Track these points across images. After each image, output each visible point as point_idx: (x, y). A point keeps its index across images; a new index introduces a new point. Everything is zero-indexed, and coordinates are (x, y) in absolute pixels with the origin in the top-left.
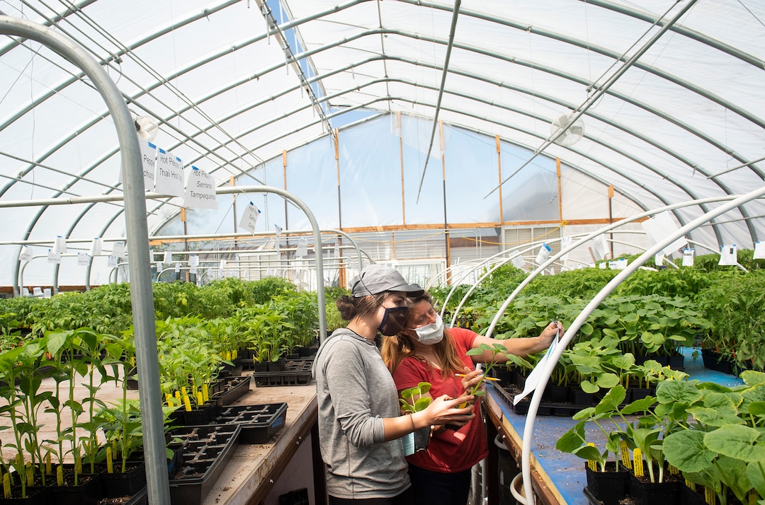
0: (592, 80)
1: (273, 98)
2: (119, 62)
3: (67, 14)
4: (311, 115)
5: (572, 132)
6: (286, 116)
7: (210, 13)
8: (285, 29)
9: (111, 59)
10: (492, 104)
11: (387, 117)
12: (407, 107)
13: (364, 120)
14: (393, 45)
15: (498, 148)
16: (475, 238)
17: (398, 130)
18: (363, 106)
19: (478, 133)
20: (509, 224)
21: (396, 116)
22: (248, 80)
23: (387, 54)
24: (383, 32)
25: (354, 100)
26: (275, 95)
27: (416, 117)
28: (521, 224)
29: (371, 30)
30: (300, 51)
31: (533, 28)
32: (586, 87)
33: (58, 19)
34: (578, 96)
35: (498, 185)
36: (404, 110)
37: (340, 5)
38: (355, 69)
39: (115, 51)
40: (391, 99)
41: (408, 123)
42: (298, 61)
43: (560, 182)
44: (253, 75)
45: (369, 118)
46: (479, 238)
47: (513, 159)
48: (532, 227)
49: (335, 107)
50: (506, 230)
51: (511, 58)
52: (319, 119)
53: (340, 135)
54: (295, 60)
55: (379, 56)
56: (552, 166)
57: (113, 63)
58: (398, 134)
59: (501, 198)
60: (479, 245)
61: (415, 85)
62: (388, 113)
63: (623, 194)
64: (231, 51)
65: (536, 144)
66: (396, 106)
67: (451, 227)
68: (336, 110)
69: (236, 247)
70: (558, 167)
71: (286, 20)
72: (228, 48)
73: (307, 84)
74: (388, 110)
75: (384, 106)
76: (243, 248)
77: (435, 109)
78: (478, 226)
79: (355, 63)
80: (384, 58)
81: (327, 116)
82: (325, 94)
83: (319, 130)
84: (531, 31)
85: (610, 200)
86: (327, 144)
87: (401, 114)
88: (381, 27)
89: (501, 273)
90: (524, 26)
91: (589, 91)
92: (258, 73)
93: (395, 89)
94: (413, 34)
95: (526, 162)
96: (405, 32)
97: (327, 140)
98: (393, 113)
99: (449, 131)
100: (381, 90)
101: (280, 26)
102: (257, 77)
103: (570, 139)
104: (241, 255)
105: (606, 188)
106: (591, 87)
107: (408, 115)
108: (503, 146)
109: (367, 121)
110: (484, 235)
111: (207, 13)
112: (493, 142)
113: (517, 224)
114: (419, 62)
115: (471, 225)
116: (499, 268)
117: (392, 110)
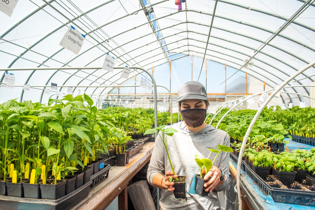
0: (256, 49)
1: (151, 51)
2: (108, 42)
3: (81, 16)
4: (163, 56)
5: (250, 65)
6: (155, 56)
7: (136, 28)
8: (157, 31)
9: (106, 41)
10: (223, 54)
11: (188, 57)
12: (195, 54)
13: (180, 57)
14: (190, 35)
15: (225, 68)
16: (216, 98)
17: (191, 61)
18: (180, 53)
19: (219, 63)
20: (228, 94)
21: (191, 56)
22: (144, 46)
23: (189, 38)
24: (188, 31)
25: (178, 51)
26: (152, 50)
27: (198, 57)
28: (233, 94)
29: (184, 31)
30: (161, 37)
31: (236, 33)
32: (254, 51)
33: (78, 17)
34: (252, 53)
35: (225, 80)
36: (194, 55)
37: (175, 25)
38: (178, 42)
39: (107, 38)
40: (189, 51)
41: (195, 58)
42: (160, 40)
43: (247, 80)
44: (146, 44)
45: (181, 57)
46: (217, 98)
47: (230, 72)
48: (236, 95)
49: (170, 53)
50: (227, 96)
51: (229, 41)
52: (165, 57)
53: (172, 62)
54: (159, 40)
55: (186, 38)
56: (244, 75)
57: (106, 42)
58: (191, 62)
59: (226, 85)
60: (217, 101)
61: (198, 47)
62: (188, 55)
63: (269, 85)
64: (141, 38)
65: (239, 67)
66: (191, 53)
67: (208, 94)
68: (171, 54)
69: (135, 98)
70: (246, 75)
71: (158, 28)
72: (140, 37)
73: (162, 46)
74: (188, 54)
75: (187, 53)
76: (138, 99)
77: (204, 55)
78: (217, 94)
79: (178, 40)
80: (188, 39)
81: (168, 56)
82: (167, 49)
83: (165, 60)
84: (235, 34)
85: (264, 87)
86: (167, 65)
87: (193, 55)
88: (187, 30)
89: (223, 111)
90: (233, 32)
91: (255, 52)
92: (147, 44)
93: (191, 48)
94: (197, 32)
95: (234, 73)
96: (195, 32)
97: (167, 64)
98: (190, 55)
99: (208, 62)
100: (186, 48)
101: (156, 31)
102: (147, 45)
103: (249, 66)
104: (137, 101)
105: (263, 83)
106: (255, 51)
107: (195, 56)
108: (227, 67)
109: (181, 58)
110: (219, 97)
111: (135, 28)
112: (224, 66)
113: (231, 94)
114: (199, 40)
115: (215, 94)
116: (223, 109)
117: (190, 54)
